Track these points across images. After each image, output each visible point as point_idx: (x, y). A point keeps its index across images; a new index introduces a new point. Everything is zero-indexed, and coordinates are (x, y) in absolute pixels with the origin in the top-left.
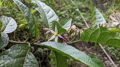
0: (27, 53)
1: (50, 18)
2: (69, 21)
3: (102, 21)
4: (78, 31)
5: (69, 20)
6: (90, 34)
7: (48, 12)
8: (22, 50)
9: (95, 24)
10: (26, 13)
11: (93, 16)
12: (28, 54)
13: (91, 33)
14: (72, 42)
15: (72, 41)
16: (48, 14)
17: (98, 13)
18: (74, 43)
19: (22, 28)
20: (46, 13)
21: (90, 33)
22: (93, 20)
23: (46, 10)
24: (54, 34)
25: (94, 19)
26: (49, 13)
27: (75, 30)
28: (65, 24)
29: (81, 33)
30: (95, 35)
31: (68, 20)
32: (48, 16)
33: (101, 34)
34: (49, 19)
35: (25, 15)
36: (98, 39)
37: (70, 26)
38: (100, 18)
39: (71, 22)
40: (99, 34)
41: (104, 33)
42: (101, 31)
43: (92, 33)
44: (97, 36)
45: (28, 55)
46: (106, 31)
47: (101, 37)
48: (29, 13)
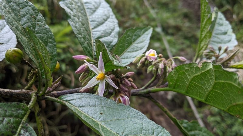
0: (21, 125)
1: (98, 25)
2: (147, 33)
3: (229, 41)
4: (161, 66)
5: (147, 30)
6: (190, 78)
7: (94, 11)
8: (6, 119)
9: (209, 46)
10: (25, 19)
11: (204, 27)
12: (23, 128)
13: (192, 77)
14: (145, 91)
15: (146, 88)
16: (94, 16)
17: (221, 22)
18: (149, 92)
19: (11, 58)
20: (88, 12)
21: (189, 75)
22: (204, 37)
23: (90, 6)
24: (95, 75)
25: (206, 35)
26: (96, 13)
27: (153, 63)
28: (135, 40)
29: (169, 69)
30: (202, 83)
31: (144, 32)
32: (92, 21)
33: (215, 84)
34: (95, 27)
35: (21, 23)
36: (208, 96)
37: (147, 46)
38: (225, 33)
39: (149, 36)
40: (212, 83)
41: (224, 83)
42: (216, 78)
43: (194, 77)
44: (206, 88)
45: (22, 132)
46: (231, 80)
47: (215, 92)
48: (35, 19)
